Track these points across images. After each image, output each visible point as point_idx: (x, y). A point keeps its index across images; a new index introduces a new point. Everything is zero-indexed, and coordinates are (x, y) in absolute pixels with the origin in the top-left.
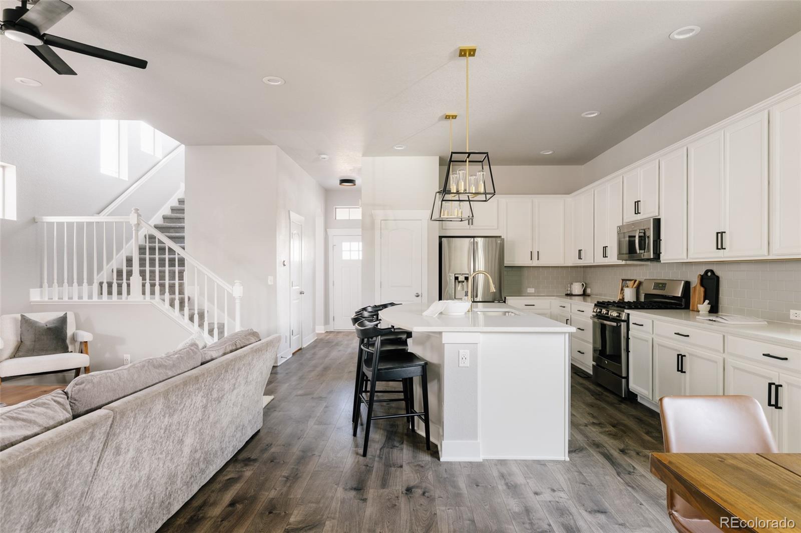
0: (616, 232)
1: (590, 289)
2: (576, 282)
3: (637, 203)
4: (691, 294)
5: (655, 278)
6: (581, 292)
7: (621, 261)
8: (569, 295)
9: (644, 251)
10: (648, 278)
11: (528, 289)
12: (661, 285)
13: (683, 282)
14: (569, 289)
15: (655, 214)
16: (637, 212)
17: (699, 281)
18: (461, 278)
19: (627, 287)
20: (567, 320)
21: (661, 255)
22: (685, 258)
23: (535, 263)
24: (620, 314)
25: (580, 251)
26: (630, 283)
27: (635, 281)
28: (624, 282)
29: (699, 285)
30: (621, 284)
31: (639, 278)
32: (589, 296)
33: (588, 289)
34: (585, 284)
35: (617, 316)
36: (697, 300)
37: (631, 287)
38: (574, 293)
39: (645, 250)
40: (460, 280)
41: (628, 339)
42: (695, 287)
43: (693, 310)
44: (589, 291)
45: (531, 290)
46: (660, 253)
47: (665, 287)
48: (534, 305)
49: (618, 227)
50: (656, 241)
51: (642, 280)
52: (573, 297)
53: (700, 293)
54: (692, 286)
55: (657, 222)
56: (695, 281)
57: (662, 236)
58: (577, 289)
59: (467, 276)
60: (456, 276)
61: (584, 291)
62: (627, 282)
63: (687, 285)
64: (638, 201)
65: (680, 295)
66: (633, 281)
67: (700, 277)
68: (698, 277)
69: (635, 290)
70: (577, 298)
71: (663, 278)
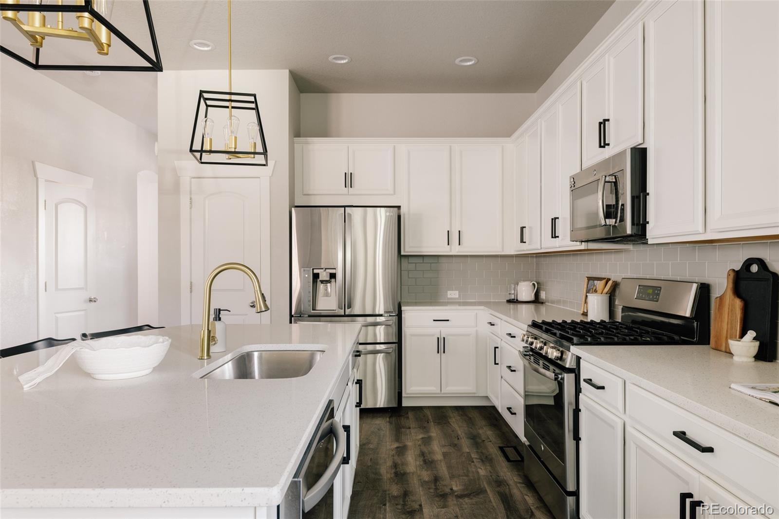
0: (569, 187)
1: (544, 292)
2: (524, 281)
3: (603, 124)
4: (712, 312)
5: (641, 276)
6: (532, 297)
7: (578, 243)
8: (513, 301)
9: (614, 220)
10: (629, 275)
11: (449, 292)
12: (650, 291)
13: (695, 286)
14: (513, 292)
15: (636, 141)
16: (603, 144)
17: (731, 285)
18: (324, 276)
19: (596, 291)
20: (495, 348)
21: (649, 227)
22: (701, 229)
23: (455, 250)
24: (562, 353)
25: (522, 228)
26: (599, 285)
27: (608, 280)
28: (591, 282)
29: (730, 295)
30: (585, 286)
31: (615, 276)
32: (542, 303)
33: (541, 292)
34: (538, 283)
35: (558, 358)
36: (725, 326)
37: (600, 291)
38: (519, 299)
39: (616, 218)
40: (321, 278)
41: (577, 411)
42: (721, 298)
43: (717, 349)
44: (543, 295)
45: (453, 294)
46: (646, 223)
47: (658, 295)
48: (448, 320)
49: (570, 177)
50: (638, 197)
51: (619, 280)
52: (520, 306)
53: (732, 310)
54: (715, 294)
55: (640, 156)
56: (721, 285)
57: (651, 187)
58: (525, 292)
59: (333, 271)
60: (316, 271)
61: (537, 295)
62: (596, 282)
63: (704, 291)
64: (605, 120)
65: (688, 314)
66: (604, 282)
67: (732, 275)
68: (729, 275)
69: (606, 298)
70: (524, 306)
71: (655, 276)
